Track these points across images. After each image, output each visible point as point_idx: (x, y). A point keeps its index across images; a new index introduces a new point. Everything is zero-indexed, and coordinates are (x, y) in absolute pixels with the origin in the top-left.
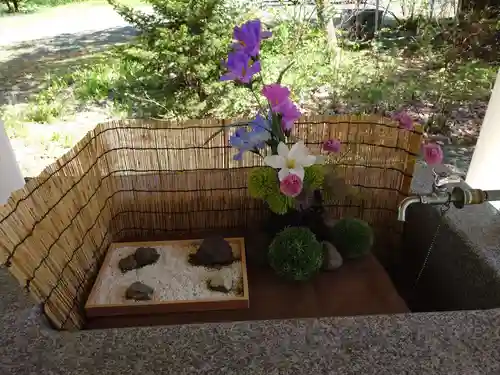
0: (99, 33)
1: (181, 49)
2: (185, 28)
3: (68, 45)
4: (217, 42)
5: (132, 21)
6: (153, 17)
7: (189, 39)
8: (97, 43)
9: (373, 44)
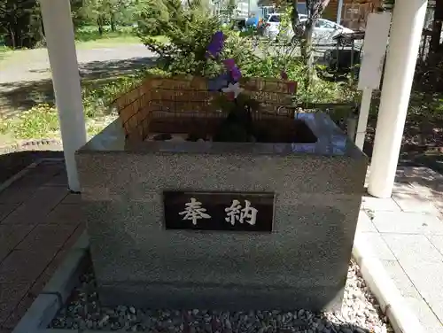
0: (123, 62)
1: (189, 70)
2: (193, 54)
3: (98, 69)
4: (217, 67)
5: (154, 50)
6: (170, 47)
7: (195, 63)
8: (121, 69)
9: (348, 77)
